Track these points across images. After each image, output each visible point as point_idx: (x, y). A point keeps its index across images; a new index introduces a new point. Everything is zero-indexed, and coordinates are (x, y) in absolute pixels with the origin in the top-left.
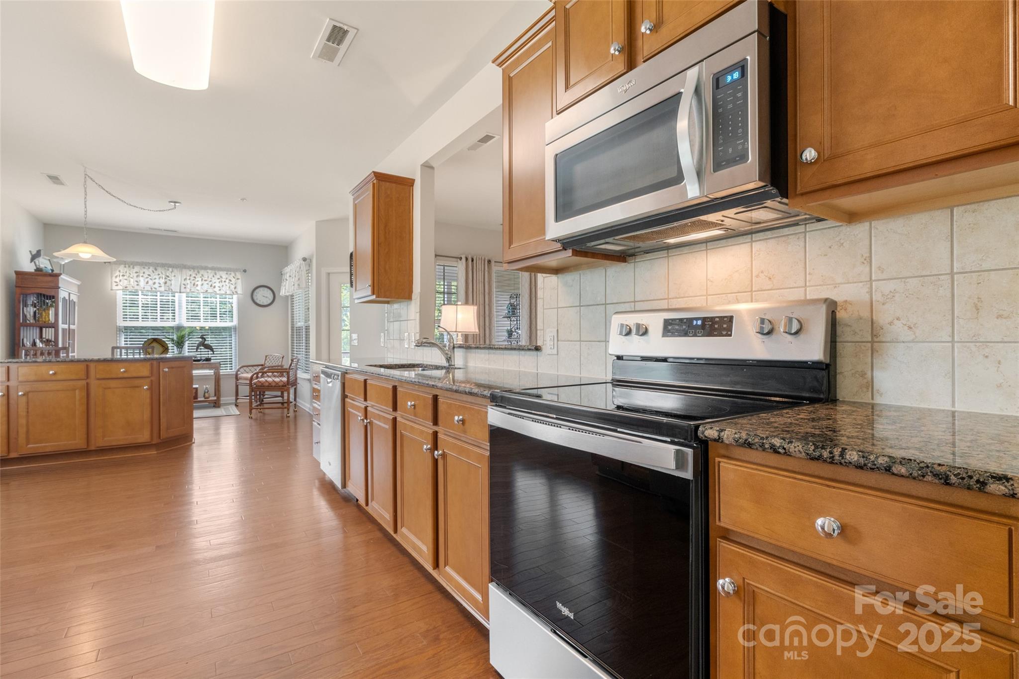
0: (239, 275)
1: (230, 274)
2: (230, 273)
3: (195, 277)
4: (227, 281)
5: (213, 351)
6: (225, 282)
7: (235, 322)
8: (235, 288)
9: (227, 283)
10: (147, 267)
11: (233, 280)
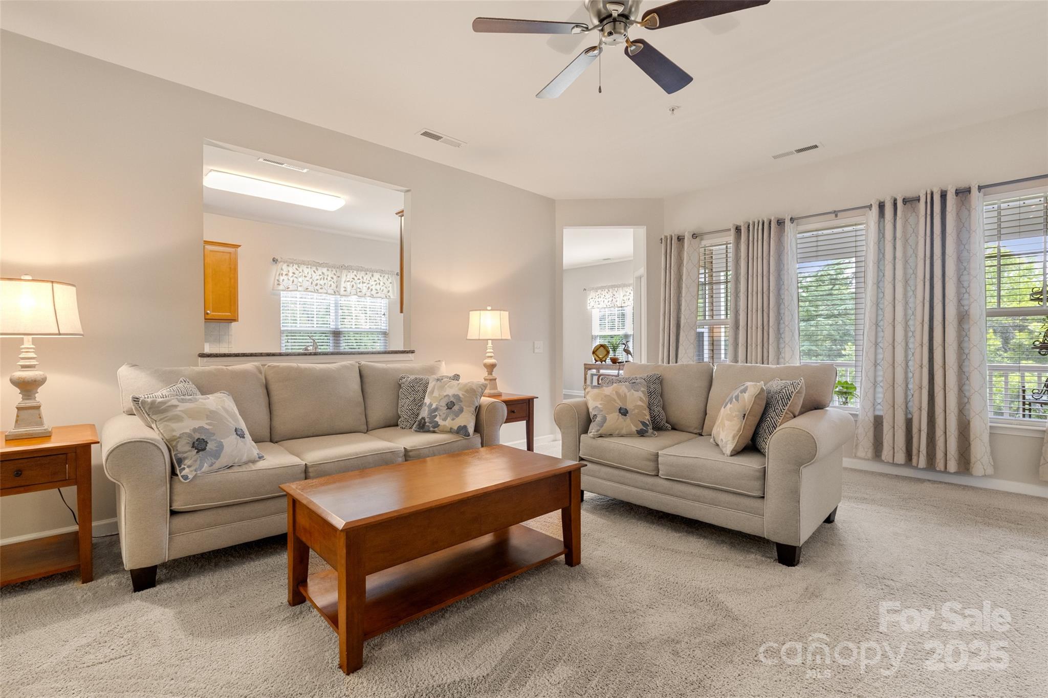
10: (604, 290)
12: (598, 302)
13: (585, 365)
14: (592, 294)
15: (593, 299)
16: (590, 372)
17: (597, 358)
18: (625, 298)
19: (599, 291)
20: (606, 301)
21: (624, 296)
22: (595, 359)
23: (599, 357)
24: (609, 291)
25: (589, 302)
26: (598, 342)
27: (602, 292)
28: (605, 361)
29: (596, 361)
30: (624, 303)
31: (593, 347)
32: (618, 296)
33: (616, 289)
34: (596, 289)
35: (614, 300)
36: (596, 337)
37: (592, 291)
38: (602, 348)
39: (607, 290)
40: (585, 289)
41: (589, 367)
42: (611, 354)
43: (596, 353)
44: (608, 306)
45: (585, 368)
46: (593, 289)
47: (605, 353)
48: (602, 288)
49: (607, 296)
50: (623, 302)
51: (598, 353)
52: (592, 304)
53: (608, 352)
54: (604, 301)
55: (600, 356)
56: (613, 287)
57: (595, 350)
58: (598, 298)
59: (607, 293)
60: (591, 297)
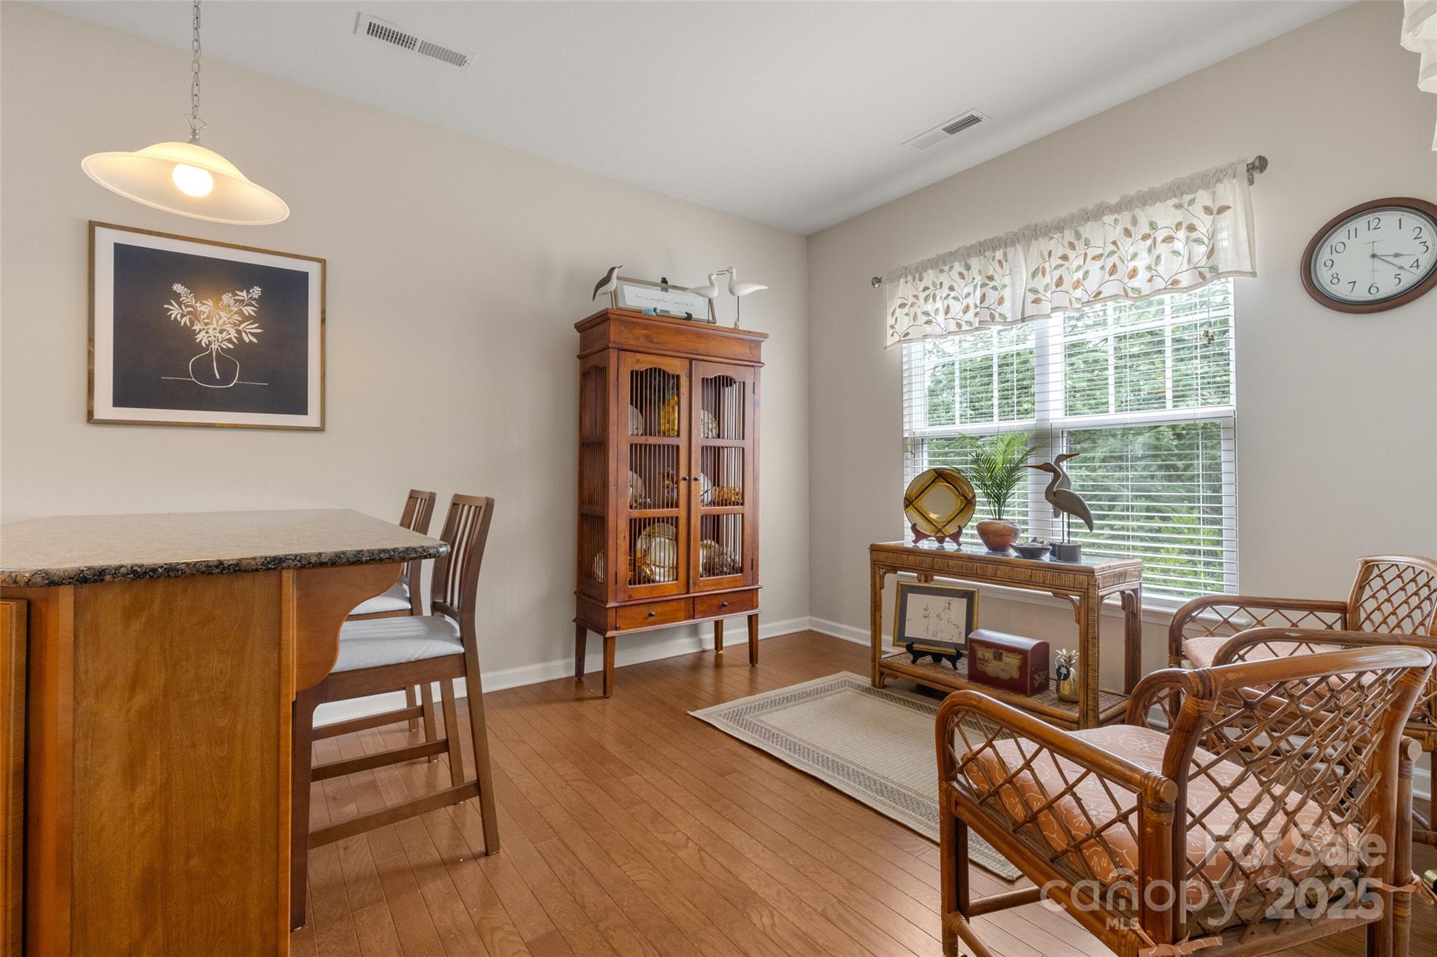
0: (1230, 192)
1: (1191, 202)
2: (1190, 197)
3: (1064, 258)
4: (1181, 234)
5: (1091, 527)
6: (1168, 239)
7: (1229, 407)
8: (1211, 253)
9: (1178, 245)
10: (946, 268)
11: (1204, 224)
12: (926, 313)
13: (874, 549)
14: (905, 290)
15: (906, 310)
16: (891, 580)
17: (923, 527)
18: (1040, 283)
19: (930, 276)
20: (956, 308)
21: (1034, 275)
22: (914, 528)
23: (928, 520)
24: (968, 268)
25: (890, 321)
26: (924, 463)
27: (943, 278)
28: (955, 537)
29: (919, 536)
30: (1037, 301)
31: (908, 479)
32: (1007, 280)
33: (999, 254)
34: (917, 270)
35: (992, 297)
36: (918, 443)
37: (902, 280)
38: (942, 486)
39: (958, 267)
40: (877, 280)
41: (892, 558)
42: (983, 513)
43: (917, 503)
44: (965, 327)
45: (875, 564)
46: (904, 273)
47: (955, 503)
48: (939, 263)
49: (962, 288)
50: (1031, 297)
51: (924, 502)
52: (904, 323)
53: (968, 503)
54: (947, 311)
55: (933, 516)
56: (982, 248)
57: (914, 493)
58: (926, 299)
59: (961, 275)
60: (899, 302)
